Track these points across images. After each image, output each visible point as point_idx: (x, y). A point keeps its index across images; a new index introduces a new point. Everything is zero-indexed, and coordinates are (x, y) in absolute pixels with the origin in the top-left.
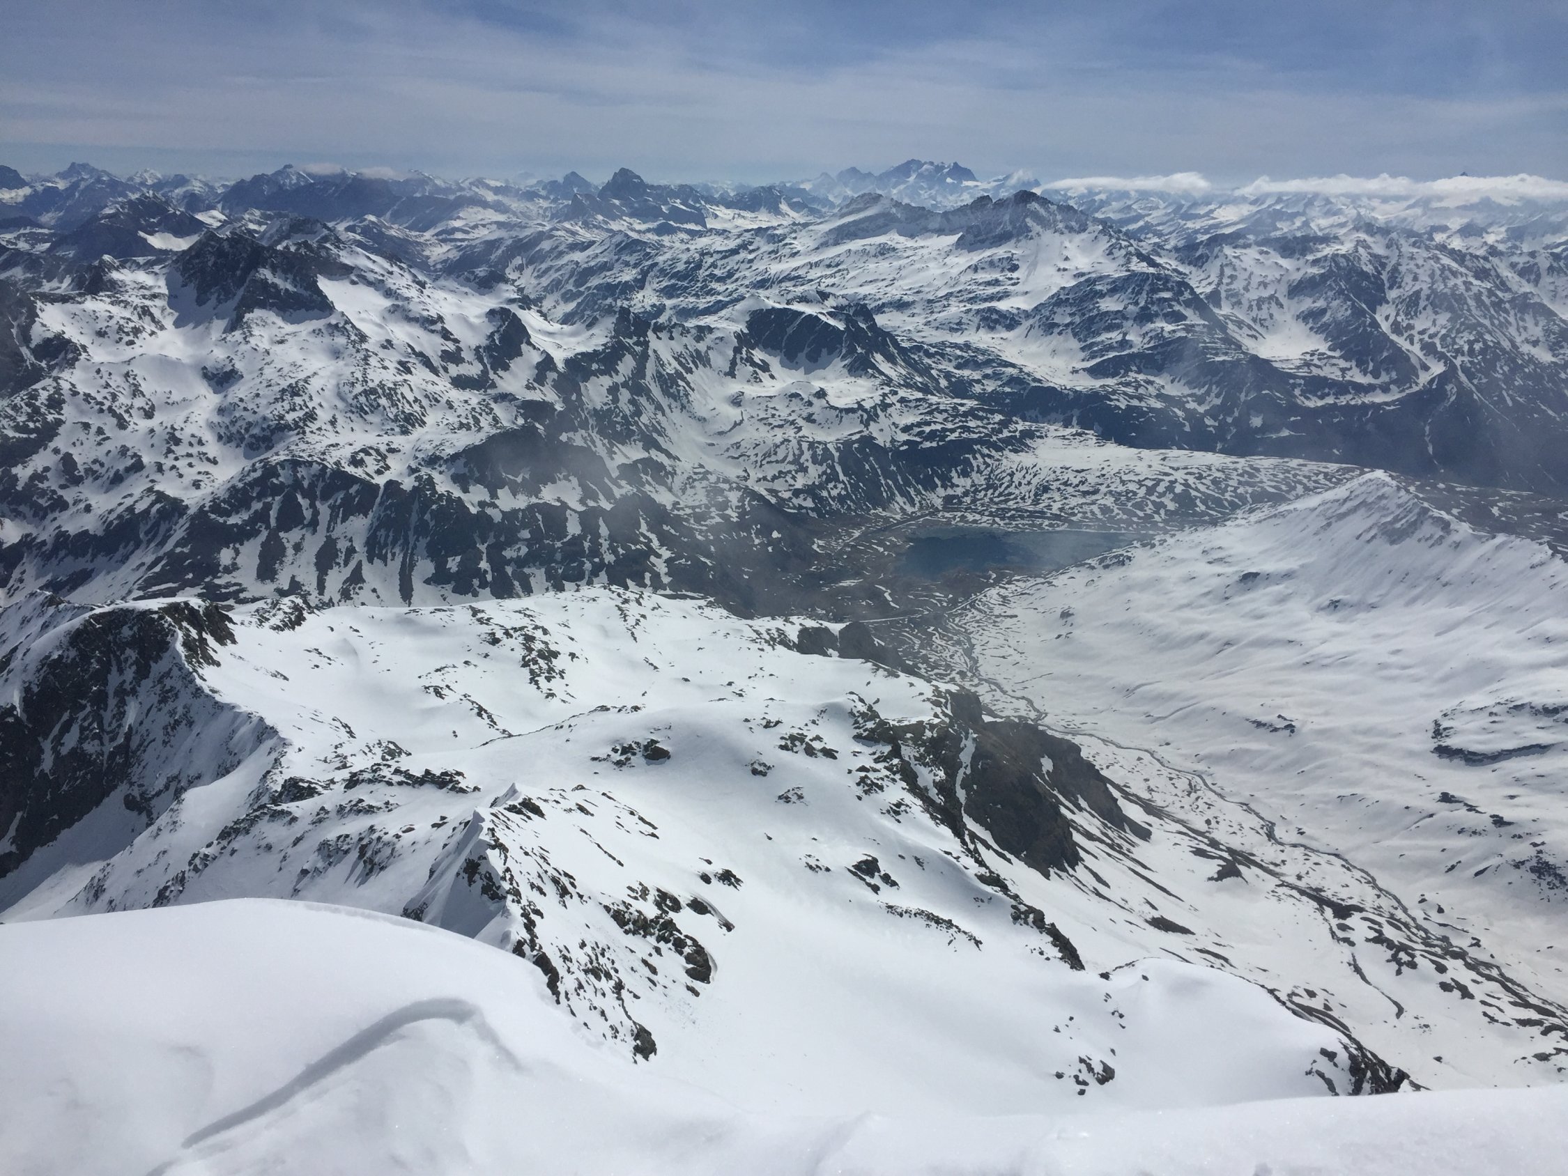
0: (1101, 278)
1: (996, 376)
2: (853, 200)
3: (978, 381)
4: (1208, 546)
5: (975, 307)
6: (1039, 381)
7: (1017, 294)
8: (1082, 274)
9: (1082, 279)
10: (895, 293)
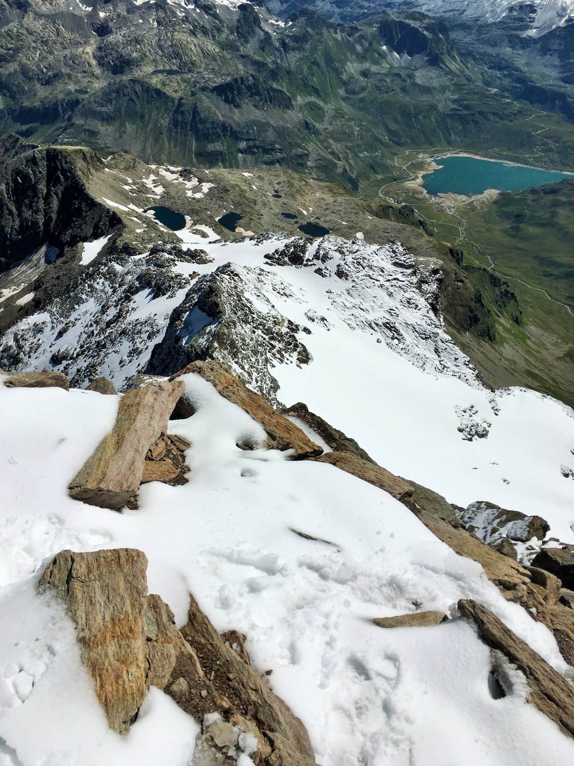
1: (510, 75)
3: (499, 78)
5: (507, 33)
6: (533, 82)
7: (532, 28)
9: (571, 23)
10: (463, 19)
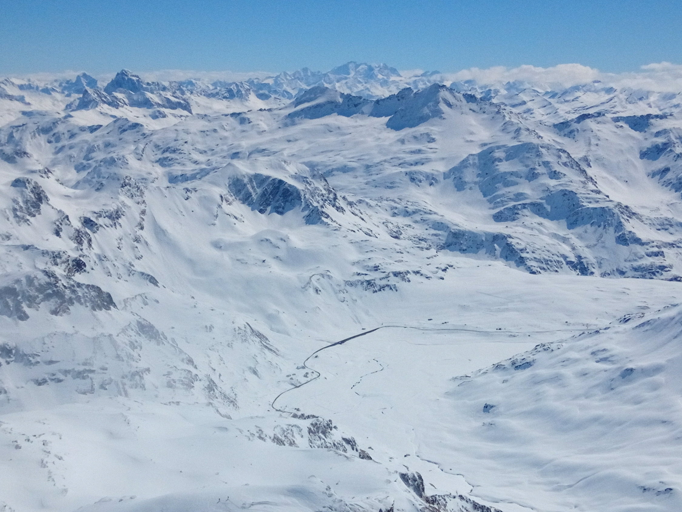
0: (498, 148)
1: (423, 222)
2: (306, 92)
4: (595, 349)
5: (403, 170)
7: (436, 160)
8: (485, 145)
9: (485, 148)
10: (340, 160)
